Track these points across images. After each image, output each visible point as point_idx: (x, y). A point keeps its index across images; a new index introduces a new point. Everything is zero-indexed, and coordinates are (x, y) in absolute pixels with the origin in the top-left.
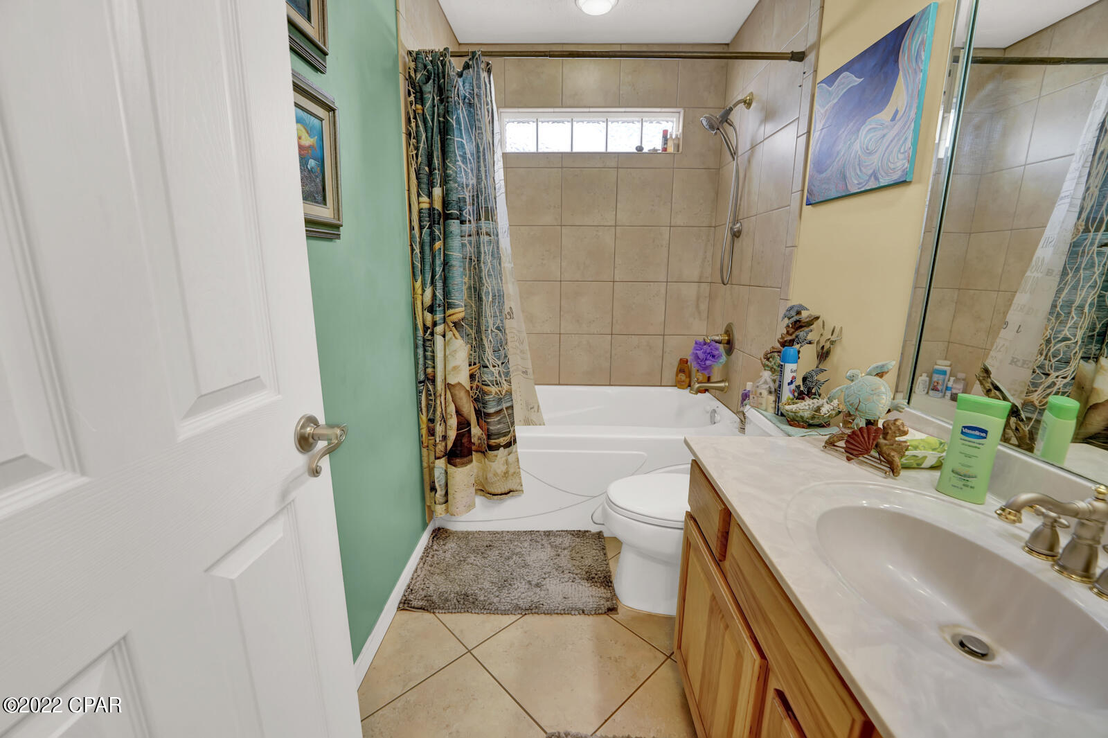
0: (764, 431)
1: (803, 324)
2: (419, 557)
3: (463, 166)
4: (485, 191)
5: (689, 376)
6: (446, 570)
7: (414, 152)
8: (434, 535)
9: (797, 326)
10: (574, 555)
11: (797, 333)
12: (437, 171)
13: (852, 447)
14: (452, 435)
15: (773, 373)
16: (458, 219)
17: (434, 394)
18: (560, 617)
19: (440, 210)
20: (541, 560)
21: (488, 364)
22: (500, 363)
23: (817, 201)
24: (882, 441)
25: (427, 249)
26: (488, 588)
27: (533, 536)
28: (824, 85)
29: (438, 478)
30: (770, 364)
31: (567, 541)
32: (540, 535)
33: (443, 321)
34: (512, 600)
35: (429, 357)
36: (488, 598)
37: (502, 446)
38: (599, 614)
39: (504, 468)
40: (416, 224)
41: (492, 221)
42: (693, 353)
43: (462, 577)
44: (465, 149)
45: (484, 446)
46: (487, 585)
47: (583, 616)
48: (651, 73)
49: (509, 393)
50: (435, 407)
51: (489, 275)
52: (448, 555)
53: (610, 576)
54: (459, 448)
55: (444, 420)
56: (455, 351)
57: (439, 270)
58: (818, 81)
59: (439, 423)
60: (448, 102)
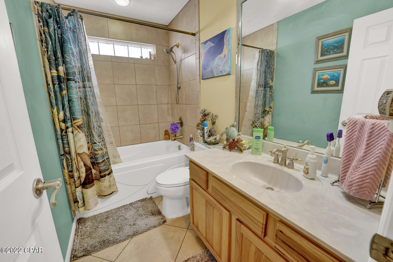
0: (202, 148)
1: (206, 115)
2: (74, 234)
3: (72, 58)
4: (86, 69)
5: (169, 136)
6: (90, 235)
7: (46, 49)
8: (78, 222)
9: (205, 115)
10: (144, 208)
11: (205, 117)
12: (60, 59)
13: (231, 147)
14: (83, 175)
15: (201, 130)
16: (74, 81)
17: (71, 159)
18: (147, 232)
19: (64, 76)
20: (131, 215)
21: (95, 141)
22: (101, 141)
23: (205, 78)
24: (237, 144)
25: (58, 94)
26: (113, 234)
27: (125, 207)
28: (203, 44)
29: (78, 196)
30: (199, 128)
31: (140, 204)
32: (128, 206)
33: (71, 126)
34: (125, 234)
35: (66, 143)
36: (115, 238)
37: (107, 175)
38: (161, 225)
39: (109, 184)
40: (50, 82)
41: (91, 82)
42: (171, 128)
43: (99, 235)
44: (73, 50)
45: (98, 177)
46: (112, 233)
47: (155, 228)
48: (143, 31)
49: (107, 152)
50: (72, 165)
51: (92, 105)
52: (88, 228)
53: (160, 211)
54: (87, 181)
55: (78, 170)
56: (80, 138)
57: (66, 103)
58: (201, 43)
59: (76, 171)
60: (63, 29)
